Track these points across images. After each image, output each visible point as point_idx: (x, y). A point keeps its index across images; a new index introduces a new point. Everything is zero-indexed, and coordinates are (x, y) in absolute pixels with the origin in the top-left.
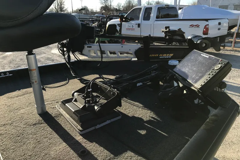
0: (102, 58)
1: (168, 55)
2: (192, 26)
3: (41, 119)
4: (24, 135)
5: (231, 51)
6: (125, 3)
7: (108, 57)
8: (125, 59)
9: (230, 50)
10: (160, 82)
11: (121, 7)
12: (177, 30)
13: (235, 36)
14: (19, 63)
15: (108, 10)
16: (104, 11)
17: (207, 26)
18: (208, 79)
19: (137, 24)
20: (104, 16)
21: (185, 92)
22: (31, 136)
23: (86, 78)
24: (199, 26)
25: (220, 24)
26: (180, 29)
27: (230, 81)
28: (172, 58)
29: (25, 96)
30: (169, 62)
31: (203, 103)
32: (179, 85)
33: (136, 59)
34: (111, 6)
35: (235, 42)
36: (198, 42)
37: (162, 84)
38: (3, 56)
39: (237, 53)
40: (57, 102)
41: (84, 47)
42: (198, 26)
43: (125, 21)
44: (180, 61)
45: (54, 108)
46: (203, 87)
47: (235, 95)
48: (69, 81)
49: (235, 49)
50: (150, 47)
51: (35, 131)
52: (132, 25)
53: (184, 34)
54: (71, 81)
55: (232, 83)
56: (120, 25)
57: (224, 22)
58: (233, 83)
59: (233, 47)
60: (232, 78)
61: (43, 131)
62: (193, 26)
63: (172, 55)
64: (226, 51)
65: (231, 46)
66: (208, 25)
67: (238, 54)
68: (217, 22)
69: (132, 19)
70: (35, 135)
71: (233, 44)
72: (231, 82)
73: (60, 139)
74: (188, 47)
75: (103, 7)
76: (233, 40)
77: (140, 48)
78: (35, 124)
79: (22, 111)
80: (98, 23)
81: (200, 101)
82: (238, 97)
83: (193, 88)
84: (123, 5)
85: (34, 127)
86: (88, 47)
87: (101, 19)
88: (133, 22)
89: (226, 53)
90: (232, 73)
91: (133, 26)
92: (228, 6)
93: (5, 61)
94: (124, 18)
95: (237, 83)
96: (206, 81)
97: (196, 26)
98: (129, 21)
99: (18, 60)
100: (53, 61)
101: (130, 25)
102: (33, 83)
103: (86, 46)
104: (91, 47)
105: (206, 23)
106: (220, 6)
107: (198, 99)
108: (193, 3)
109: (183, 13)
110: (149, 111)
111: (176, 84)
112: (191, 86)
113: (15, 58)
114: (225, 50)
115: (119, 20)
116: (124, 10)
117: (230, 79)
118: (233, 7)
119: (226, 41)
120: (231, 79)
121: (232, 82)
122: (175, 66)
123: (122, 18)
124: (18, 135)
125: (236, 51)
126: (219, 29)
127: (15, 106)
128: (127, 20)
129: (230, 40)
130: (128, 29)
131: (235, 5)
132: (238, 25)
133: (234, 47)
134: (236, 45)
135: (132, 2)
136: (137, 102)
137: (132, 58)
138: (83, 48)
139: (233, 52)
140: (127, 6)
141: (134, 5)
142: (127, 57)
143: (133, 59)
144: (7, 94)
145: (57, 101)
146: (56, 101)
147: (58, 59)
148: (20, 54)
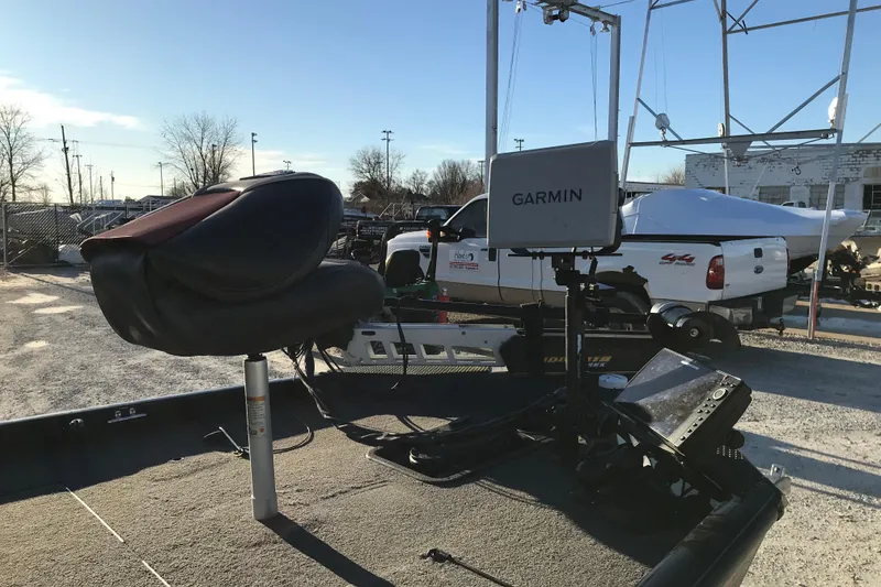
0: (406, 364)
1: (596, 359)
2: (669, 258)
3: (270, 531)
4: (239, 568)
5: (807, 341)
6: (436, 170)
7: (423, 363)
8: (471, 369)
9: (802, 340)
10: (580, 438)
11: (425, 187)
12: (621, 271)
13: (814, 290)
14: (76, 378)
15: (380, 193)
16: (366, 199)
17: (719, 262)
18: (699, 423)
19: (486, 250)
20: (368, 215)
21: (646, 462)
22: (258, 571)
23: (361, 423)
24: (692, 259)
25: (758, 253)
26: (630, 268)
27: (807, 446)
28: (609, 369)
29: (201, 474)
30: (602, 378)
31: (695, 492)
32: (629, 443)
33: (505, 369)
34: (392, 184)
35: (819, 313)
36: (678, 325)
37: (584, 442)
38: (17, 353)
39: (827, 348)
40: (298, 491)
41: (352, 333)
42: (688, 260)
43: (444, 240)
44: (629, 377)
45: (294, 504)
46: (687, 444)
47: (824, 492)
48: (313, 435)
49: (818, 334)
50: (545, 334)
51: (265, 560)
52: (468, 252)
53: (645, 286)
54: (319, 433)
55: (813, 451)
56: (432, 253)
57: (774, 246)
58: (818, 453)
59: (815, 330)
60: (812, 435)
61: (284, 560)
62: (673, 260)
63: (608, 359)
64: (791, 343)
65: (804, 327)
66: (721, 256)
67: (831, 353)
68: (748, 248)
69: (468, 234)
70: (268, 567)
71: (811, 318)
72: (809, 447)
73: (337, 577)
74: (650, 337)
75: (361, 183)
76: (809, 304)
77: (514, 338)
78: (258, 544)
79: (210, 513)
80: (348, 240)
81: (688, 486)
82: (834, 502)
83: (664, 447)
84: (430, 178)
85: (259, 551)
86: (364, 333)
87: (360, 228)
88: (473, 243)
89: (789, 350)
90: (815, 419)
91: (472, 255)
92: (789, 187)
93: (27, 374)
94: (444, 229)
95: (832, 453)
96: (694, 429)
97: (681, 258)
98: (461, 239)
99: (70, 368)
100: (198, 372)
101: (461, 252)
102: (254, 433)
103: (358, 332)
104: (373, 333)
105: (716, 250)
106: (761, 188)
107: (681, 481)
108: (670, 176)
109: (639, 214)
110: (556, 513)
111: (621, 441)
112: (660, 444)
113: (61, 361)
114: (786, 339)
115: (425, 233)
116: (434, 193)
117: (807, 438)
118: (807, 190)
119: (786, 308)
120: (811, 440)
121: (815, 447)
122: (617, 392)
123: (434, 226)
124: (225, 568)
125: (824, 342)
126: (758, 270)
127: (184, 500)
128: (452, 236)
129: (799, 303)
130: (454, 265)
131: (812, 186)
132: (822, 255)
133: (817, 327)
134: (824, 322)
135: (464, 170)
136: (521, 490)
137: (490, 366)
138: (350, 336)
139: (815, 346)
140: (445, 182)
141: (468, 179)
142: (476, 363)
143: (495, 370)
144: (147, 470)
145: (298, 487)
146: (295, 489)
147: (213, 366)
148: (77, 348)
